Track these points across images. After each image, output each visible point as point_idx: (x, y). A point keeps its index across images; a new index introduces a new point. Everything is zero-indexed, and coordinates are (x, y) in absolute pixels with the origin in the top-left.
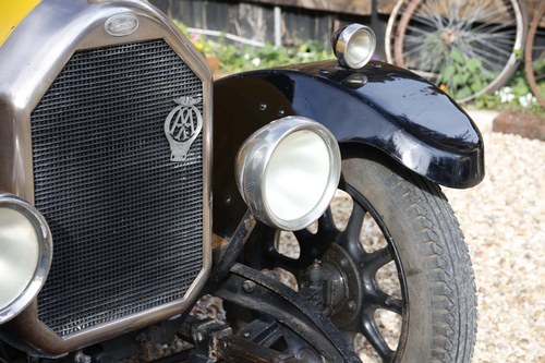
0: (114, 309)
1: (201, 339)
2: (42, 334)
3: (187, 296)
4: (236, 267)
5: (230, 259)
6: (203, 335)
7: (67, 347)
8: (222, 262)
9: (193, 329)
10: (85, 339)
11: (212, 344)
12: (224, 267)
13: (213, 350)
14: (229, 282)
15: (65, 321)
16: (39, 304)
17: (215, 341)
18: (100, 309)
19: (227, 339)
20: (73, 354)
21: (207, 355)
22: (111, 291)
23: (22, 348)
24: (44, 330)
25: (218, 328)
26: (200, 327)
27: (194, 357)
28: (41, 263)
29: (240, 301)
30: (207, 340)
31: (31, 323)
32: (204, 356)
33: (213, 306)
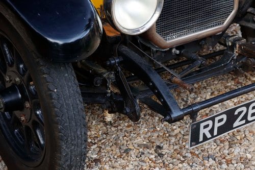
0: (190, 29)
1: (230, 44)
2: (158, 39)
3: (225, 23)
4: (250, 10)
5: (247, 6)
6: (232, 43)
7: (169, 46)
8: (243, 7)
9: (226, 40)
10: (177, 42)
11: (236, 47)
12: (244, 9)
13: (236, 50)
14: (246, 17)
15: (168, 34)
16: (157, 25)
17: (237, 46)
18: (184, 29)
19: (243, 45)
20: (171, 49)
21: (233, 52)
22: (189, 20)
23: (149, 46)
24: (158, 37)
25: (239, 40)
26: (230, 39)
27: (227, 53)
28: (158, 5)
29: (251, 27)
30: (234, 45)
31: (153, 34)
32: (231, 53)
33: (234, 30)
